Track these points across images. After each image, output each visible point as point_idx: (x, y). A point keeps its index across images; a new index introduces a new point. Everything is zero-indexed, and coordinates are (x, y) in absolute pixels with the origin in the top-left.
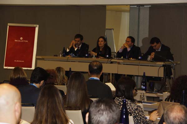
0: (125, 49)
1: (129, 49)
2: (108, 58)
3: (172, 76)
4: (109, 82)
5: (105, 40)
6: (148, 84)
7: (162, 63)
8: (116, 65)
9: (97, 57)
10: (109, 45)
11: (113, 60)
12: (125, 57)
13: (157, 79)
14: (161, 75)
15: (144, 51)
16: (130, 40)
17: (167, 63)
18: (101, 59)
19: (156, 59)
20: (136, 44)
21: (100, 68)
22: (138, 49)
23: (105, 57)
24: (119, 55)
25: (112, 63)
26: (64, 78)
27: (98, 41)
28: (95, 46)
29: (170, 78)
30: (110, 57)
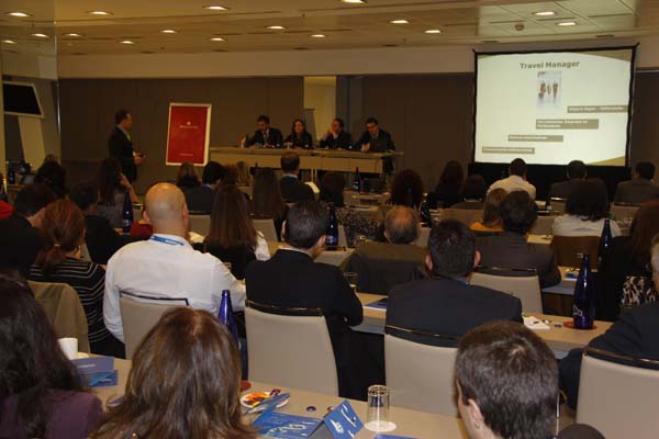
0: (330, 136)
1: (335, 136)
2: (308, 149)
3: (394, 172)
4: (310, 181)
5: (303, 123)
6: (362, 182)
7: (380, 155)
8: (320, 158)
9: (293, 147)
10: (308, 130)
11: (315, 151)
12: (331, 147)
13: (375, 175)
14: (380, 170)
15: (356, 138)
16: (336, 123)
17: (387, 154)
18: (298, 150)
19: (372, 150)
20: (345, 129)
21: (297, 162)
22: (348, 136)
23: (304, 148)
24: (323, 144)
25: (313, 155)
26: (248, 177)
27: (294, 125)
28: (289, 133)
29: (390, 174)
30: (311, 147)
